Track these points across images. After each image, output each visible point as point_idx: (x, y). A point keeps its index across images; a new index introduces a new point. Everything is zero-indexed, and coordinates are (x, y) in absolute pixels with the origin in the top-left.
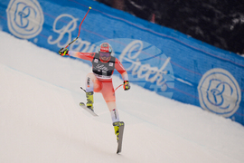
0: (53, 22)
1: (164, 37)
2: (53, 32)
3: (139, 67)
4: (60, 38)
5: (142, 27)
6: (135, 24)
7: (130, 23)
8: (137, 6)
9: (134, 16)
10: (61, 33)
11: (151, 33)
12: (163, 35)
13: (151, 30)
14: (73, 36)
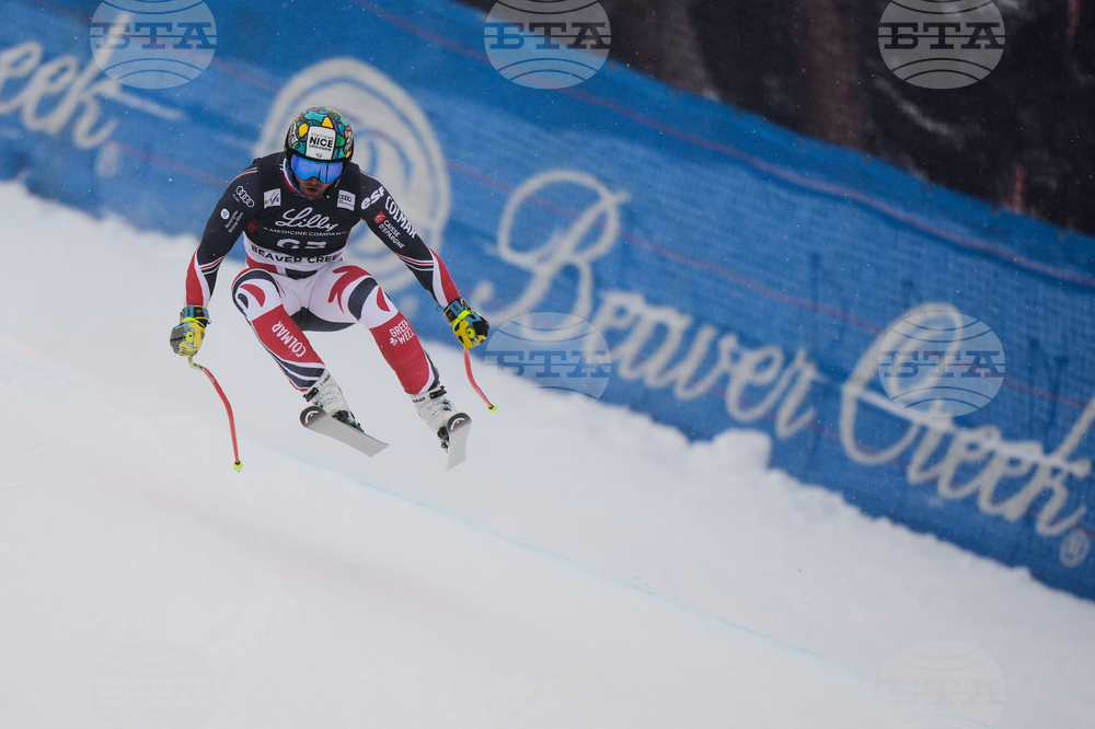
0: (498, 212)
1: (1072, 287)
2: (497, 262)
3: (946, 440)
4: (535, 292)
5: (957, 232)
6: (920, 220)
7: (900, 213)
8: (929, 125)
9: (919, 176)
10: (542, 268)
11: (1007, 263)
12: (1067, 273)
13: (1003, 249)
14: (599, 283)
